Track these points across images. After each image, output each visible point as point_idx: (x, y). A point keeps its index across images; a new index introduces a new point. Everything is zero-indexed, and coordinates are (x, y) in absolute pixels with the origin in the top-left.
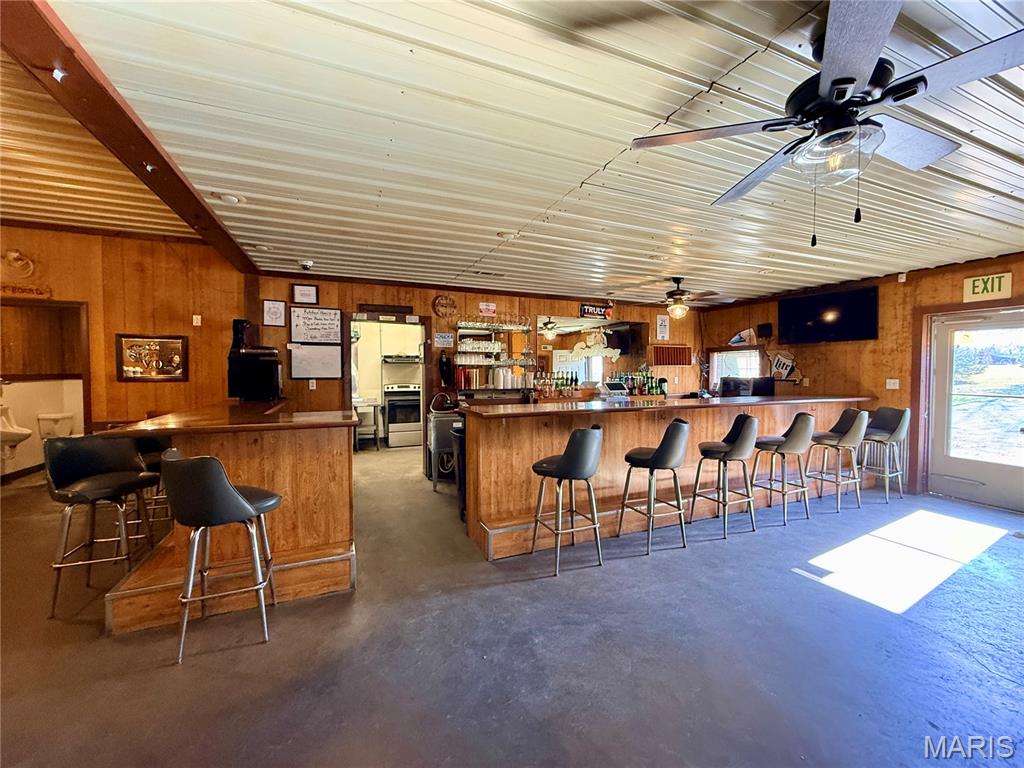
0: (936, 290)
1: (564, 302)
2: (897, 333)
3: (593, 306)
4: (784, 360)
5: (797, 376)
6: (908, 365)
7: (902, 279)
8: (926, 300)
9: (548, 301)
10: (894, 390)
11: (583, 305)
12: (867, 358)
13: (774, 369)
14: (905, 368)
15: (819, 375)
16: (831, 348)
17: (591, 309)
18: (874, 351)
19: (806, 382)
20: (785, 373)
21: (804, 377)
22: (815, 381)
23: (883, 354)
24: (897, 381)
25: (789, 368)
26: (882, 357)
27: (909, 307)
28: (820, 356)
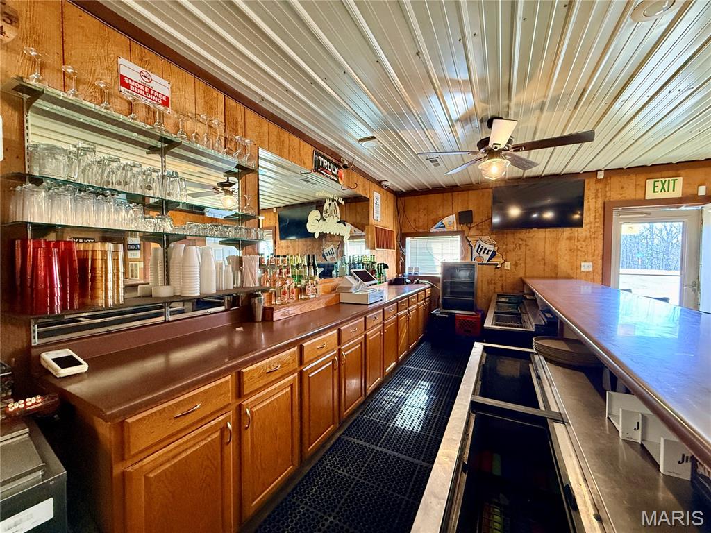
0: (622, 188)
1: (296, 140)
2: (591, 223)
3: (328, 160)
4: (485, 246)
5: (498, 260)
6: (599, 251)
7: (601, 176)
8: (615, 195)
9: (274, 128)
10: (588, 272)
11: (318, 154)
12: (564, 245)
13: (475, 254)
14: (596, 252)
15: (519, 260)
16: (531, 235)
17: (326, 164)
18: (570, 239)
19: (507, 266)
20: (486, 257)
21: (506, 261)
22: (516, 265)
23: (578, 240)
24: (591, 263)
25: (490, 253)
26: (578, 244)
27: (600, 202)
28: (521, 242)
